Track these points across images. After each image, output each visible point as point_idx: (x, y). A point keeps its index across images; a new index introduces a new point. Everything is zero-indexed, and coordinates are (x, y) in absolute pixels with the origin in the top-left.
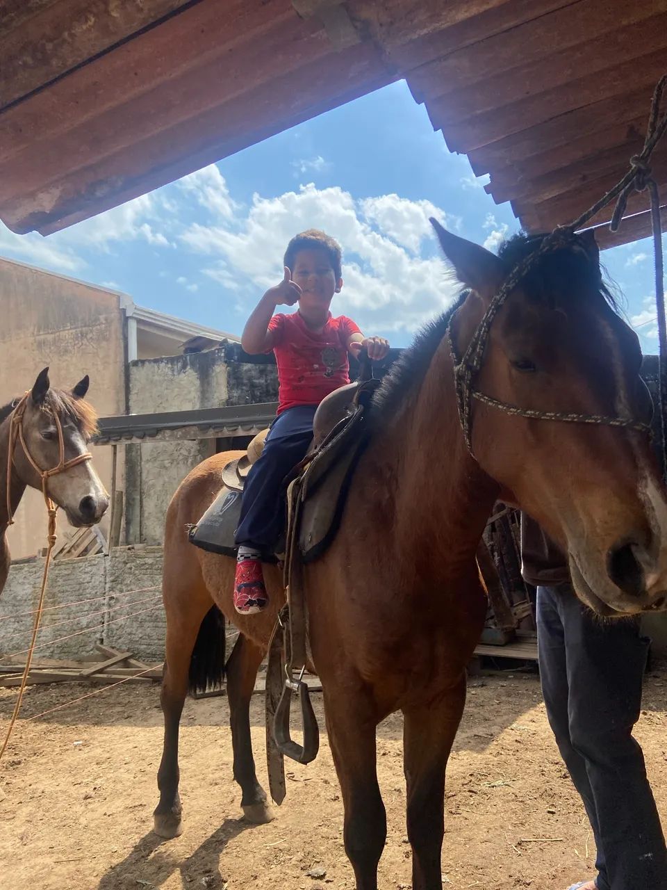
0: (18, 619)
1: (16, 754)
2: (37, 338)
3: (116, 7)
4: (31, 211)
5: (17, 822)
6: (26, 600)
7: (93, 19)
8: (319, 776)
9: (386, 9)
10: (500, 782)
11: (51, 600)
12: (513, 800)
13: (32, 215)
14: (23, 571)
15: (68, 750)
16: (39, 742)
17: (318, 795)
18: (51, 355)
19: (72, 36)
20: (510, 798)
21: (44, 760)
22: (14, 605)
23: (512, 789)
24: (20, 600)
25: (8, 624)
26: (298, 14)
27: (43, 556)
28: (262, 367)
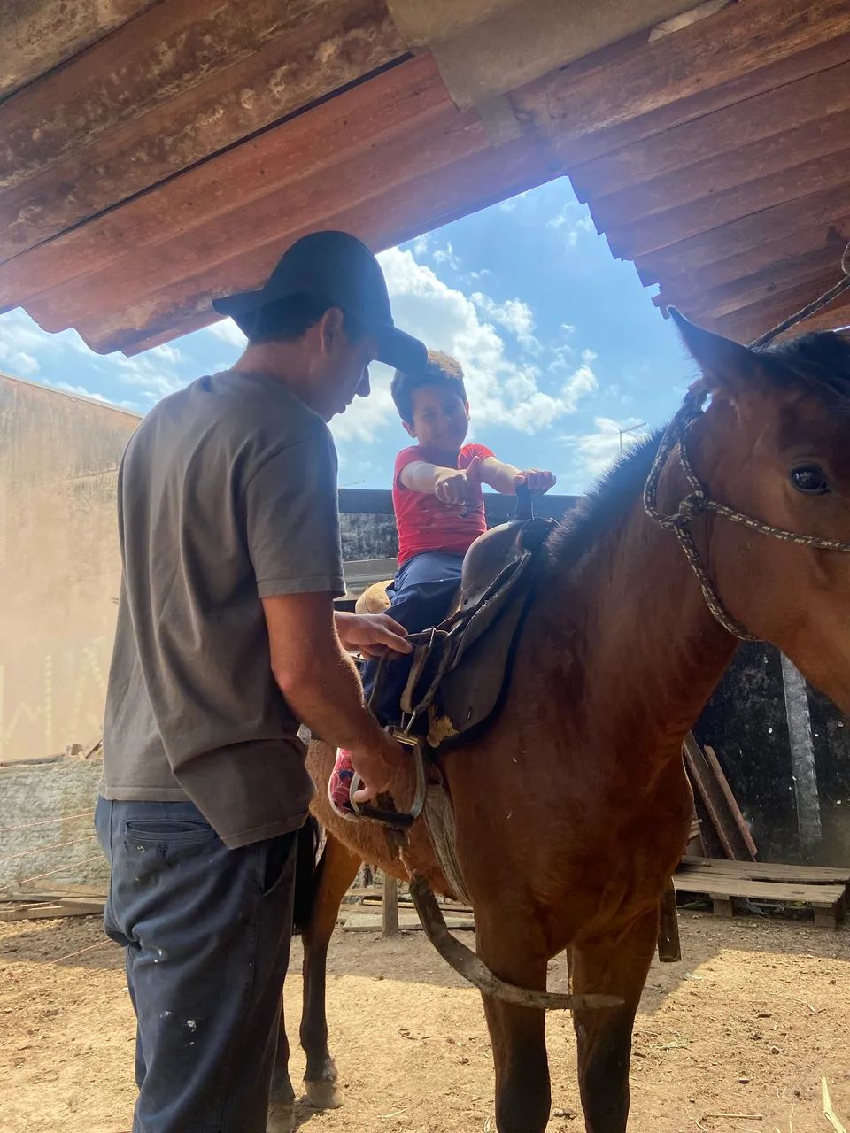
0: (43, 833)
1: (50, 1002)
2: (75, 480)
3: (250, 98)
4: (117, 327)
5: (62, 1084)
6: (53, 810)
7: (222, 111)
8: (441, 1034)
9: (558, 99)
10: (673, 1044)
11: (86, 809)
12: (692, 1066)
13: (120, 332)
14: (51, 772)
15: (117, 997)
16: (78, 987)
17: (442, 1057)
18: (91, 501)
19: (195, 129)
20: (687, 1063)
21: (88, 1010)
22: (38, 816)
23: (690, 1053)
24: (47, 810)
25: (30, 840)
26: (455, 104)
27: (73, 754)
28: (353, 516)
